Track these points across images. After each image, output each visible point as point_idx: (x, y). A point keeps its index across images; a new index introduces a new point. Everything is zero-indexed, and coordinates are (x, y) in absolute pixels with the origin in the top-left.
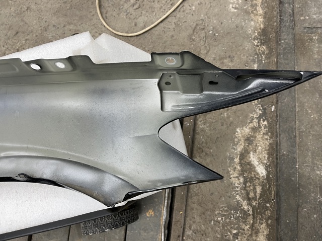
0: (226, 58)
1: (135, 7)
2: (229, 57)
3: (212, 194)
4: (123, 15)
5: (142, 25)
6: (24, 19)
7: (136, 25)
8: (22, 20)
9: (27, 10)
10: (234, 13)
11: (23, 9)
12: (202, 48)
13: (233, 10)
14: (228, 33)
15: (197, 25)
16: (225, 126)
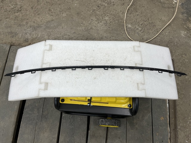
0: (183, 54)
1: (142, 32)
2: (185, 54)
3: (186, 110)
4: (136, 35)
5: (145, 39)
6: (90, 33)
7: (143, 39)
8: (89, 33)
9: (91, 29)
10: (184, 37)
11: (89, 29)
12: (173, 50)
13: (183, 36)
14: (183, 45)
15: (169, 40)
16: (187, 82)
